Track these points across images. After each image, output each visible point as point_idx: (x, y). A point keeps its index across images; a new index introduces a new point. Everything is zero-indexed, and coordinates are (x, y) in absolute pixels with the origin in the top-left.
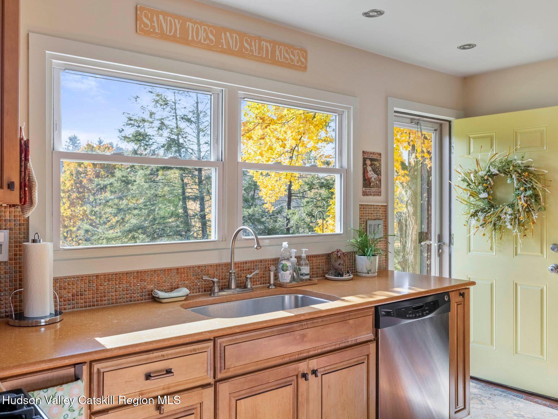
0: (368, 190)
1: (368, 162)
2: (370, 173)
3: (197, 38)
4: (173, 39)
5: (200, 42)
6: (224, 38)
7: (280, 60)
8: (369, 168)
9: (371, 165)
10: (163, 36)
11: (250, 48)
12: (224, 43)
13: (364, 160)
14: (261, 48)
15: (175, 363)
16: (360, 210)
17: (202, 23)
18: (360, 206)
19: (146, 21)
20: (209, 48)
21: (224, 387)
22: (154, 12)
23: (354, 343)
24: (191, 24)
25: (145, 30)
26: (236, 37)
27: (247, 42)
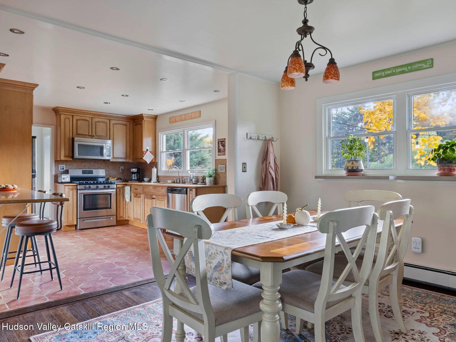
0: (220, 153)
1: (220, 143)
2: (220, 147)
3: (177, 120)
6: (182, 117)
7: (193, 117)
8: (220, 145)
9: (221, 144)
10: (173, 122)
12: (182, 119)
13: (218, 142)
14: (189, 116)
15: (138, 188)
16: (216, 161)
17: (178, 116)
18: (216, 160)
19: (170, 120)
20: (179, 121)
21: (143, 195)
22: (171, 118)
23: (163, 195)
24: (176, 117)
25: (170, 123)
26: (184, 116)
27: (186, 116)
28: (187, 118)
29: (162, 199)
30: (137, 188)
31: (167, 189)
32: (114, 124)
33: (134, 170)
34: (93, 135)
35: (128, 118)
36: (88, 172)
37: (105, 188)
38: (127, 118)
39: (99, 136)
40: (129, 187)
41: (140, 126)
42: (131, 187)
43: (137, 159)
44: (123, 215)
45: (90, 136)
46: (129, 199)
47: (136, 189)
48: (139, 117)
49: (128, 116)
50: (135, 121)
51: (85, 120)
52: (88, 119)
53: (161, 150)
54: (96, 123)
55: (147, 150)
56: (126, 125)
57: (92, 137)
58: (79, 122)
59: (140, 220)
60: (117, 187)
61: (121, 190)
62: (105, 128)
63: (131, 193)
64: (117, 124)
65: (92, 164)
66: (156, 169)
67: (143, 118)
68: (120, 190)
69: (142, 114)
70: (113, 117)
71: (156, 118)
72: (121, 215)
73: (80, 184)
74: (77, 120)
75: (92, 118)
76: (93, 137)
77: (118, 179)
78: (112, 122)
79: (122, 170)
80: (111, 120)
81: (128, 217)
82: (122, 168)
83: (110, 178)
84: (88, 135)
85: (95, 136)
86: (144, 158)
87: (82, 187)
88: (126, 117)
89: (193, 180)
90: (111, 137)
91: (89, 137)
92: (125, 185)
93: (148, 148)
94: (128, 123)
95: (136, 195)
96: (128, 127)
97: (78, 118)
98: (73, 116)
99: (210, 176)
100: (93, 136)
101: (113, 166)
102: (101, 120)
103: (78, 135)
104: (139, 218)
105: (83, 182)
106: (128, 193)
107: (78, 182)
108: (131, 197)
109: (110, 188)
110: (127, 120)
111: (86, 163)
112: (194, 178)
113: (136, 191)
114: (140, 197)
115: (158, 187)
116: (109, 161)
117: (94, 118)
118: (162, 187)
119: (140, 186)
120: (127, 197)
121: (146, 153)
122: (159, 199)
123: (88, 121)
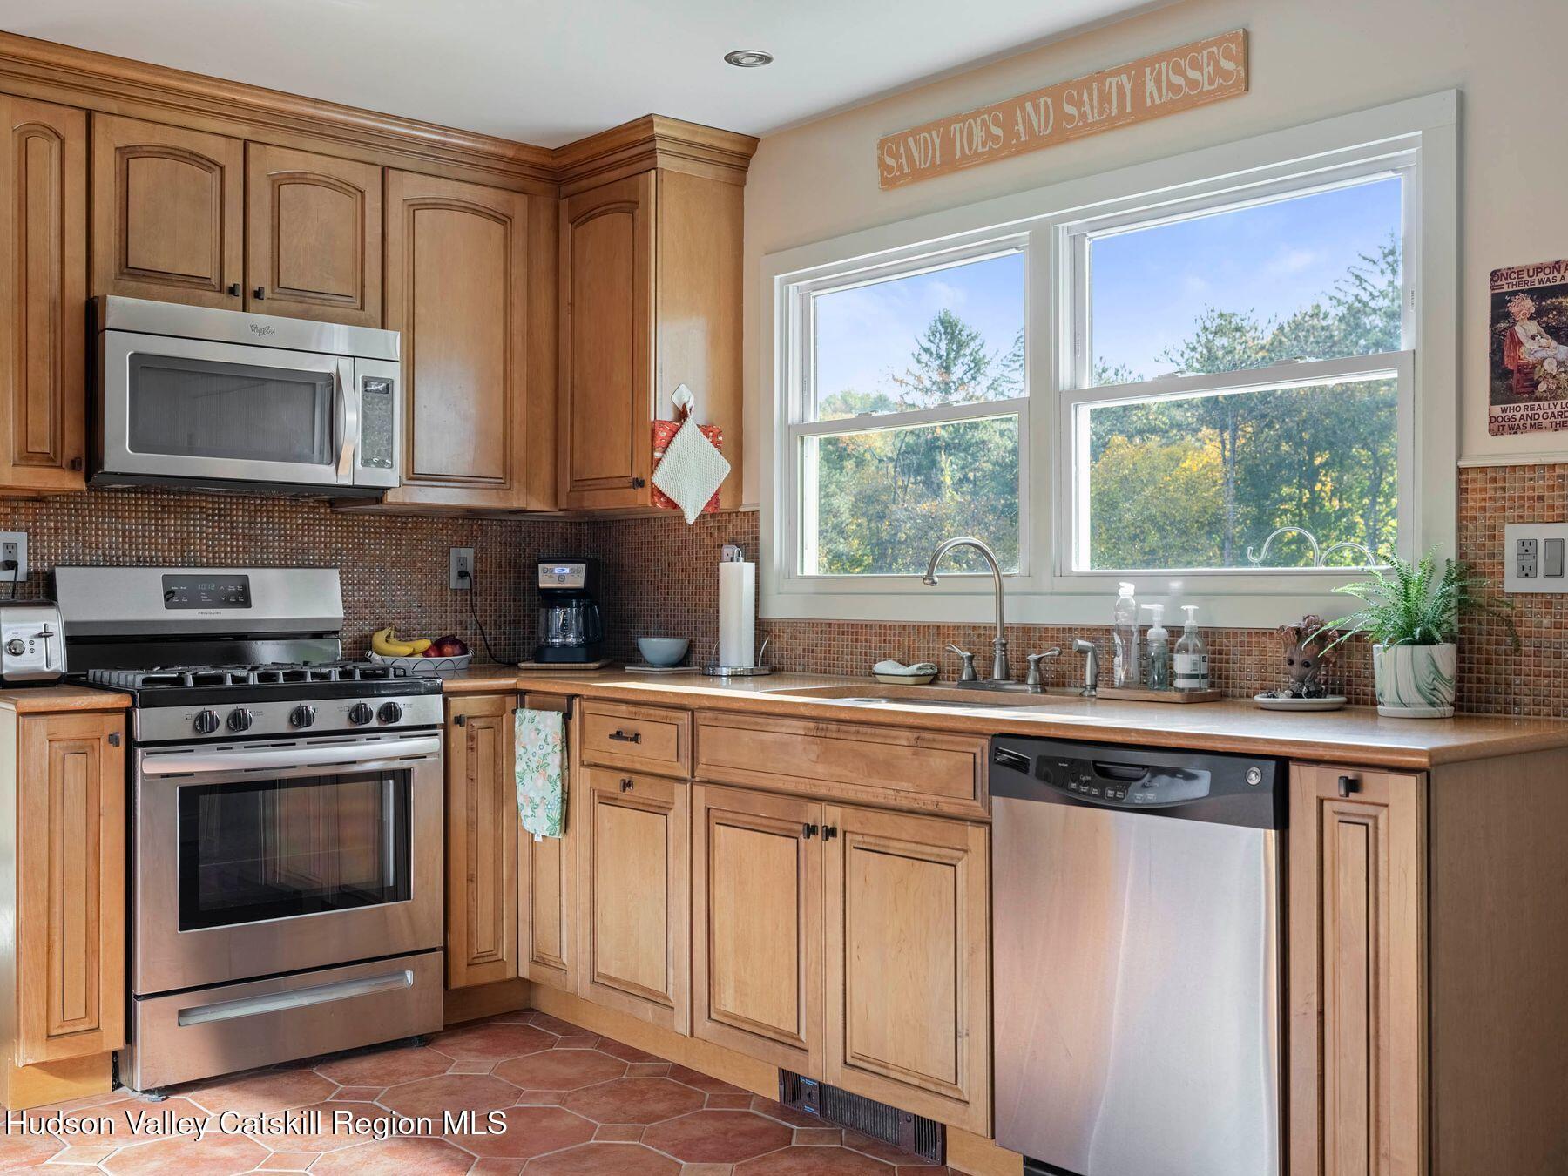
0: (1519, 409)
1: (1523, 305)
2: (1529, 344)
3: (970, 148)
4: (934, 171)
5: (976, 154)
6: (1020, 121)
7: (1157, 101)
8: (1526, 328)
9: (1537, 314)
10: (919, 175)
11: (1079, 110)
12: (1021, 129)
13: (1500, 300)
14: (1105, 98)
15: (645, 729)
16: (1462, 491)
17: (976, 114)
18: (1461, 471)
19: (890, 161)
20: (994, 157)
21: (699, 791)
22: (901, 138)
23: (931, 808)
24: (957, 126)
25: (890, 180)
26: (1046, 103)
27: (1071, 101)
28: (1079, 121)
29: (929, 849)
30: (629, 725)
31: (995, 751)
32: (415, 206)
33: (562, 578)
34: (254, 285)
35: (524, 163)
36: (208, 593)
37: (358, 726)
38: (513, 160)
39: (299, 294)
40: (553, 720)
41: (623, 220)
42: (567, 717)
43: (582, 485)
44: (497, 940)
45: (232, 291)
46: (556, 814)
47: (618, 735)
48: (612, 151)
49: (522, 147)
50: (573, 187)
51: (192, 157)
52: (212, 148)
53: (794, 415)
54: (277, 183)
55: (682, 415)
56: (502, 219)
57: (246, 296)
58: (141, 171)
59: (659, 1000)
60: (454, 713)
61: (484, 739)
62: (346, 235)
63: (566, 766)
64: (435, 206)
65: (240, 519)
66: (752, 566)
67: (652, 153)
68: (471, 738)
69: (648, 121)
70: (404, 144)
71: (747, 158)
72: (484, 944)
73: (150, 698)
74: (127, 154)
75: (246, 143)
76: (252, 302)
77: (438, 647)
78: (405, 188)
79: (462, 574)
80: (391, 174)
81: (538, 960)
82: (462, 561)
83: (379, 638)
84: (215, 281)
85: (267, 293)
86: (660, 479)
87: (175, 720)
88: (510, 153)
89: (1182, 663)
90: (396, 309)
91: (224, 297)
92: (510, 701)
93: (687, 396)
94: (519, 205)
95: (626, 785)
96: (519, 240)
97: (138, 135)
98: (89, 115)
99: (1416, 634)
100: (258, 294)
101: (398, 545)
102: (317, 165)
103: (133, 275)
104: (647, 983)
105: (180, 681)
106: (541, 767)
107: (136, 678)
108: (566, 800)
109: (402, 722)
110: (512, 182)
111: (194, 520)
112: (1191, 649)
113: (622, 753)
114: (662, 810)
115: (873, 730)
116: (379, 500)
117: (262, 146)
118: (916, 735)
119: (663, 713)
120: (537, 800)
121: (671, 434)
122: (882, 842)
123: (218, 169)
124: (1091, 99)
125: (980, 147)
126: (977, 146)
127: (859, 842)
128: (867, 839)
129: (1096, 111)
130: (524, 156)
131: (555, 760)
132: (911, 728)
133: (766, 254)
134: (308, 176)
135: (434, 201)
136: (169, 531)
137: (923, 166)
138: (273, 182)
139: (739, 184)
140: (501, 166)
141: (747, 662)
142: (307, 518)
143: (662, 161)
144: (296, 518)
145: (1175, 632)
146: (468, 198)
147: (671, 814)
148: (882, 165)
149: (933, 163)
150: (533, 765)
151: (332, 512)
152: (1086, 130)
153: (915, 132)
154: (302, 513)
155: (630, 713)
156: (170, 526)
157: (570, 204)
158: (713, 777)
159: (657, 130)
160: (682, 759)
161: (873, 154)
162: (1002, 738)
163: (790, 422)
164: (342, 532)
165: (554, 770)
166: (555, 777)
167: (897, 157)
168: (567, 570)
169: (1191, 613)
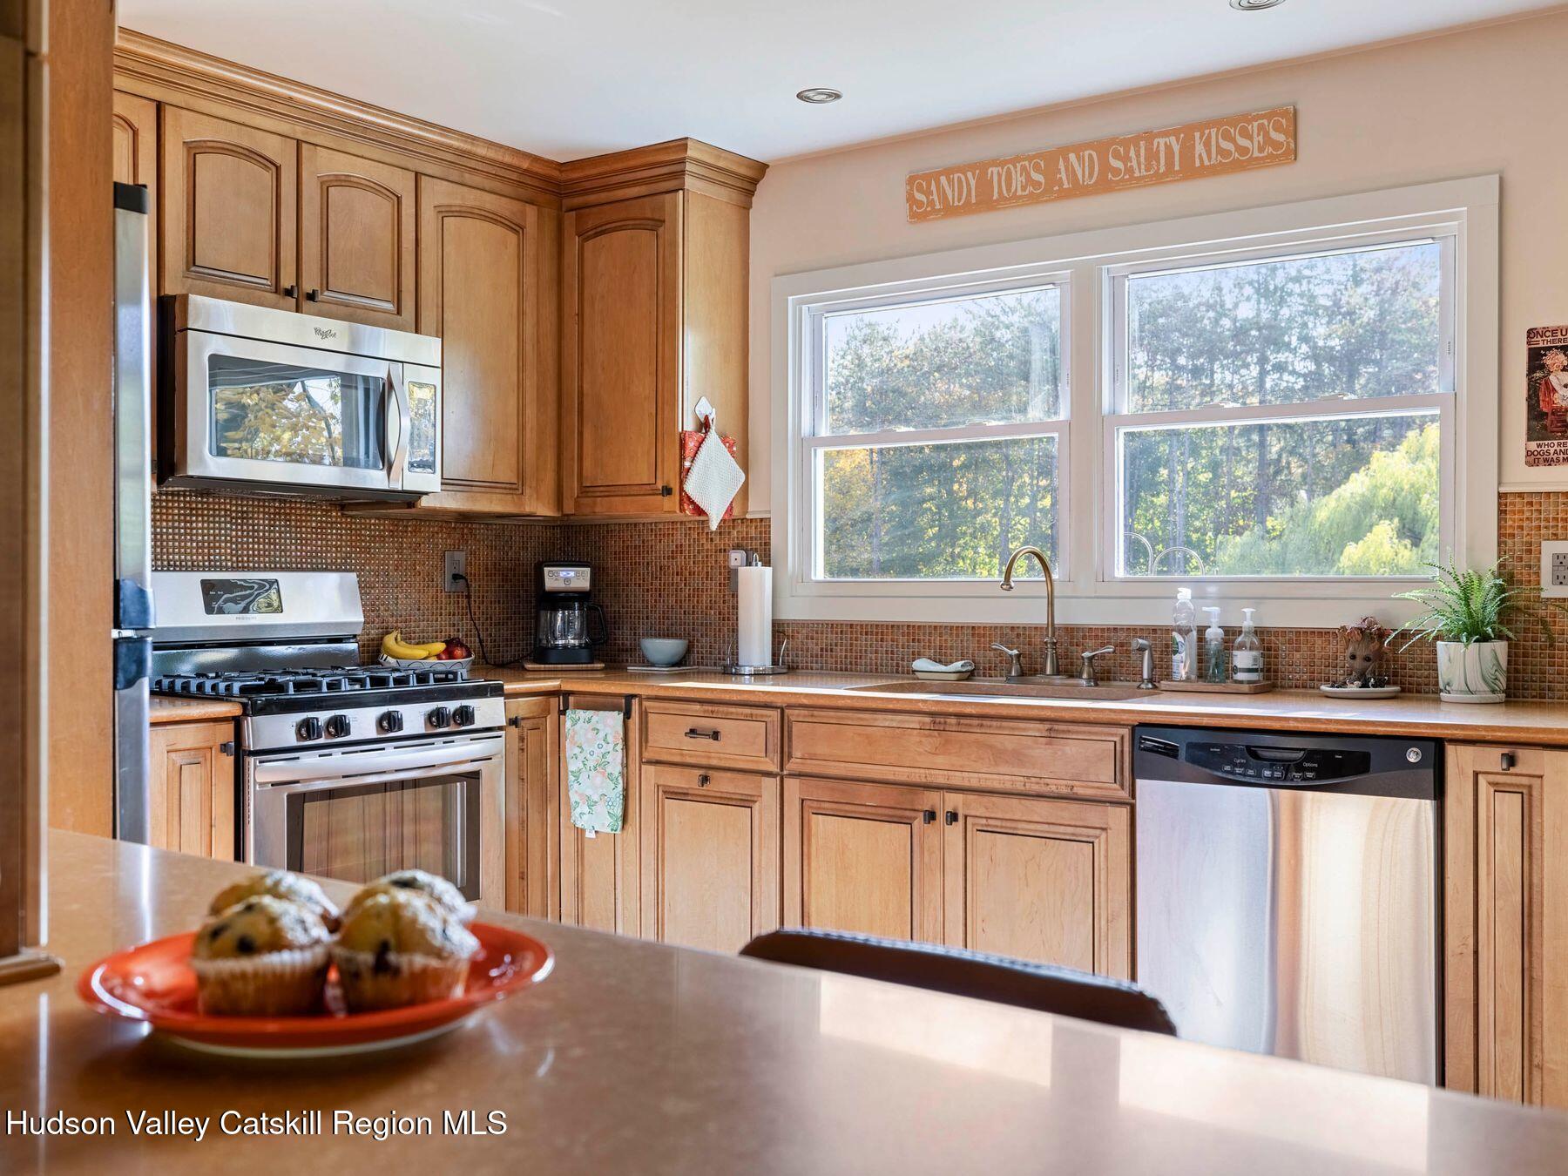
0: (1552, 447)
1: (1557, 359)
2: (1562, 393)
3: (1009, 190)
4: (967, 209)
5: (1015, 197)
6: (1063, 169)
7: (1206, 163)
8: (1561, 378)
10: (949, 211)
11: (1125, 165)
12: (1064, 178)
14: (1152, 156)
15: (725, 726)
16: (1503, 512)
17: (1014, 161)
18: (1503, 496)
19: (920, 197)
20: (1033, 199)
21: (792, 785)
22: (933, 176)
23: (1065, 791)
24: (995, 170)
25: (918, 213)
26: (1090, 155)
27: (1117, 156)
28: (1125, 174)
29: (1062, 829)
30: (706, 723)
32: (445, 212)
33: (567, 580)
34: (307, 285)
36: (241, 598)
37: (436, 730)
38: (526, 172)
41: (645, 236)
42: (627, 715)
43: (601, 490)
45: (289, 293)
46: (615, 809)
47: (693, 733)
48: (632, 170)
49: (536, 159)
50: (580, 201)
51: (251, 155)
52: (272, 147)
53: (806, 428)
54: (326, 185)
55: (704, 425)
56: (517, 228)
57: (299, 298)
58: (206, 167)
60: (512, 715)
63: (626, 764)
64: (461, 213)
66: (769, 570)
67: (679, 175)
69: (682, 144)
71: (754, 182)
74: (194, 151)
75: (299, 142)
77: (449, 650)
78: (435, 195)
79: (457, 577)
80: (424, 181)
82: (455, 564)
83: (390, 640)
84: (272, 282)
86: (689, 486)
88: (525, 165)
89: (1243, 659)
90: (429, 312)
91: (280, 298)
92: (556, 702)
93: (705, 408)
94: (531, 212)
95: (705, 779)
96: (530, 250)
97: (206, 132)
98: (160, 107)
100: (311, 297)
101: (400, 550)
102: (360, 169)
103: (200, 273)
106: (601, 765)
108: (630, 797)
109: (477, 724)
110: (522, 192)
111: (220, 523)
112: (1248, 646)
113: (700, 750)
114: (746, 802)
115: (999, 724)
116: (411, 505)
117: (312, 147)
118: (1047, 726)
119: (747, 711)
120: (595, 798)
121: (697, 444)
122: (1009, 824)
123: (274, 169)
124: (1138, 156)
125: (1019, 189)
126: (1016, 189)
127: (982, 825)
128: (991, 822)
129: (1143, 166)
130: (537, 168)
131: (617, 757)
132: (1042, 720)
133: (776, 275)
134: (352, 179)
135: (458, 209)
136: (197, 535)
137: (956, 203)
138: (322, 183)
139: (746, 207)
140: (514, 176)
141: (767, 662)
142: (321, 522)
143: (689, 182)
144: (311, 521)
145: (1230, 633)
146: (488, 206)
147: (756, 807)
148: (911, 199)
149: (968, 202)
150: (591, 764)
151: (342, 514)
152: (1131, 182)
153: (948, 172)
154: (316, 516)
155: (705, 711)
156: (197, 529)
157: (578, 218)
158: (808, 770)
159: (690, 153)
160: (770, 754)
161: (901, 191)
162: (1141, 728)
163: (803, 435)
164: (351, 536)
165: (615, 768)
166: (617, 774)
167: (928, 193)
168: (572, 574)
169: (1248, 615)
